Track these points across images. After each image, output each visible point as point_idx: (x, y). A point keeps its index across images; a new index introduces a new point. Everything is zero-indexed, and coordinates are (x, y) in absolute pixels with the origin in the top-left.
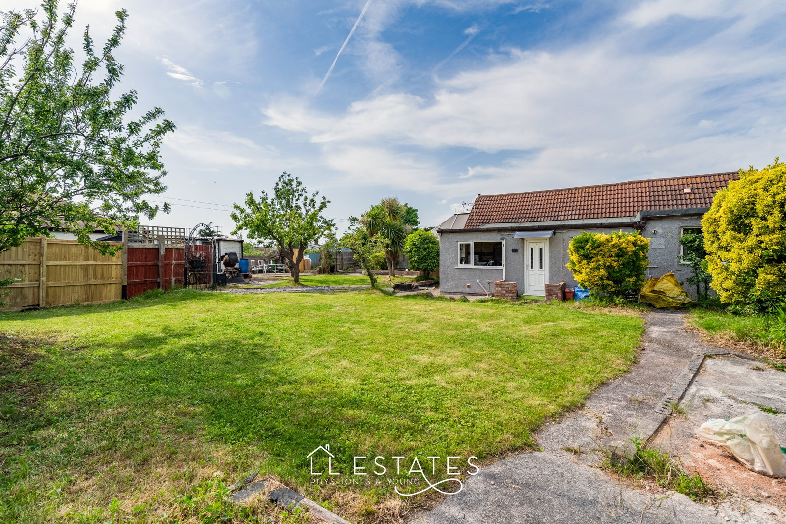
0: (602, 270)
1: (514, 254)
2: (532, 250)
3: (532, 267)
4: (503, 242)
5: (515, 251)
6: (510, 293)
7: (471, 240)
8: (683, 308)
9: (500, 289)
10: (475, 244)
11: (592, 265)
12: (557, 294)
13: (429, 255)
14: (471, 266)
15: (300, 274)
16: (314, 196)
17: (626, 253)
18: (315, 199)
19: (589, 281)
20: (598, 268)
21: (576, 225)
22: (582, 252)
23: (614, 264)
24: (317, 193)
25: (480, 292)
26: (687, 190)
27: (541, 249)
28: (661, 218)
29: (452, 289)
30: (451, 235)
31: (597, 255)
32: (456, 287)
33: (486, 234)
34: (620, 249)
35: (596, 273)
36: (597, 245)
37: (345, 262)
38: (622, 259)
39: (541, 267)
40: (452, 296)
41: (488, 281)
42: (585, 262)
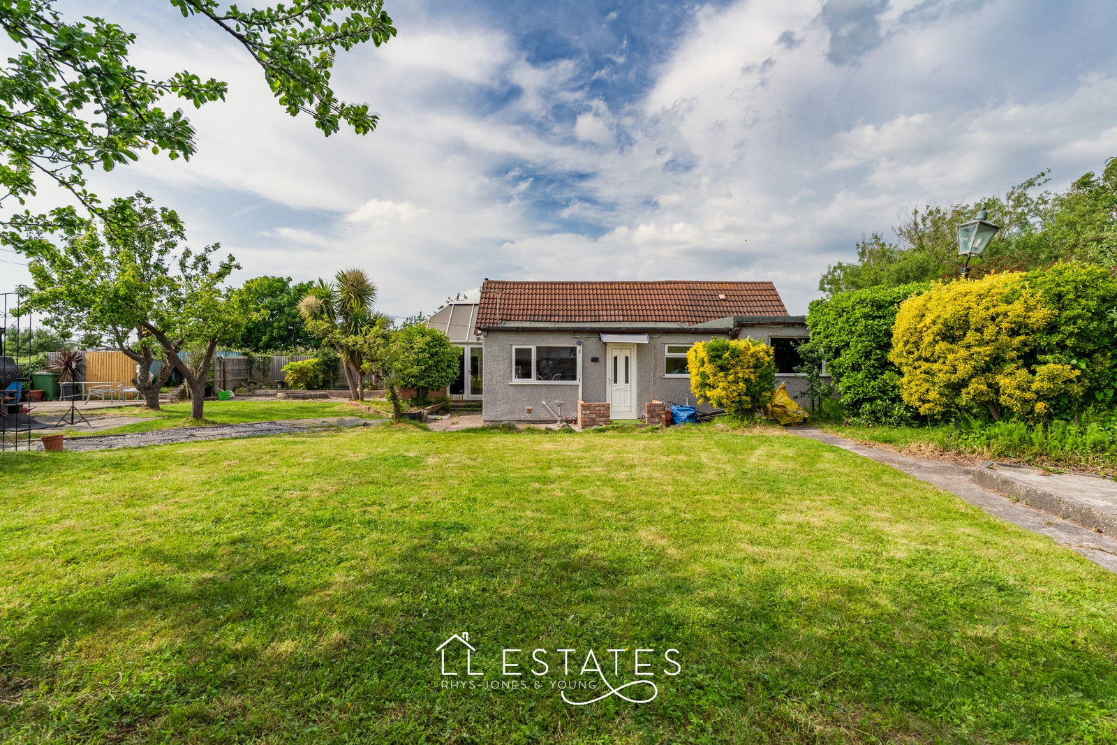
0: (741, 384)
1: (593, 364)
2: (616, 358)
3: (616, 381)
4: (579, 348)
5: (595, 360)
6: (602, 417)
7: (533, 345)
8: (804, 423)
9: (588, 412)
10: (538, 348)
11: (731, 377)
12: (660, 415)
13: (436, 366)
14: (533, 381)
15: (160, 401)
16: (207, 250)
17: (762, 364)
18: (210, 257)
19: (728, 397)
20: (736, 382)
21: (669, 329)
22: (719, 362)
23: (752, 377)
24: (217, 246)
25: (547, 417)
26: (722, 296)
27: (627, 358)
28: (753, 325)
29: (502, 415)
30: (501, 336)
31: (734, 366)
32: (510, 413)
33: (556, 335)
34: (758, 359)
35: (734, 388)
36: (735, 354)
37: (229, 378)
38: (760, 371)
39: (627, 381)
40: (550, 426)
41: (557, 401)
42: (722, 374)
